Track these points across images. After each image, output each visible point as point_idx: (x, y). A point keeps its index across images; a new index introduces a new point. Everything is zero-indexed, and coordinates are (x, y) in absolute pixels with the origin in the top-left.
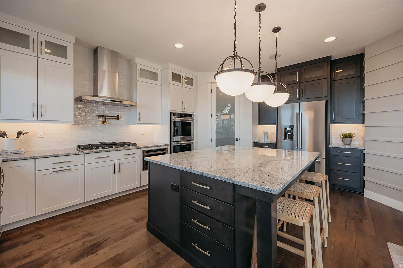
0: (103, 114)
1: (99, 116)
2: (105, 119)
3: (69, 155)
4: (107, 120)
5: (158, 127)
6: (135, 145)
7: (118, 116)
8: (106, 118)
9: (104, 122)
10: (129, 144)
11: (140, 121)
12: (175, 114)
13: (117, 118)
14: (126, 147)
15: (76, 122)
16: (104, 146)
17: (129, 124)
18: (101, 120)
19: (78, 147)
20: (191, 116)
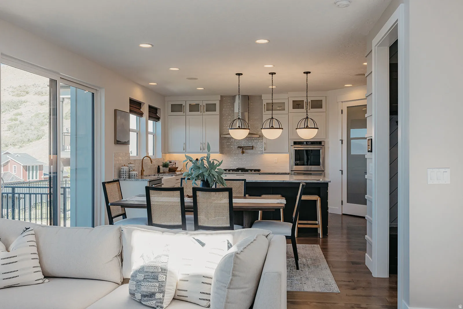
0: (242, 146)
1: (240, 147)
4: (244, 150)
6: (259, 170)
7: (253, 147)
8: (243, 149)
9: (243, 153)
10: (251, 170)
11: (266, 151)
12: (295, 143)
15: (221, 152)
17: (262, 154)
18: (240, 150)
20: (320, 143)
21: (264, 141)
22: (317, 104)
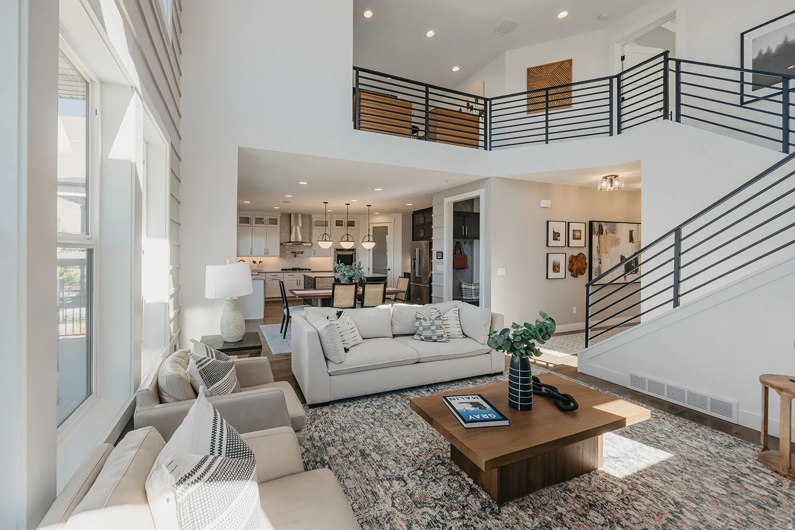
0: (295, 251)
1: (293, 252)
2: (295, 254)
3: (277, 272)
5: (329, 258)
6: (310, 270)
9: (295, 256)
10: (306, 269)
11: (314, 255)
12: (337, 250)
13: (302, 253)
14: (304, 271)
15: (281, 256)
16: (294, 269)
17: (310, 257)
18: (293, 254)
19: (282, 270)
20: (353, 250)
21: (314, 247)
22: (351, 224)
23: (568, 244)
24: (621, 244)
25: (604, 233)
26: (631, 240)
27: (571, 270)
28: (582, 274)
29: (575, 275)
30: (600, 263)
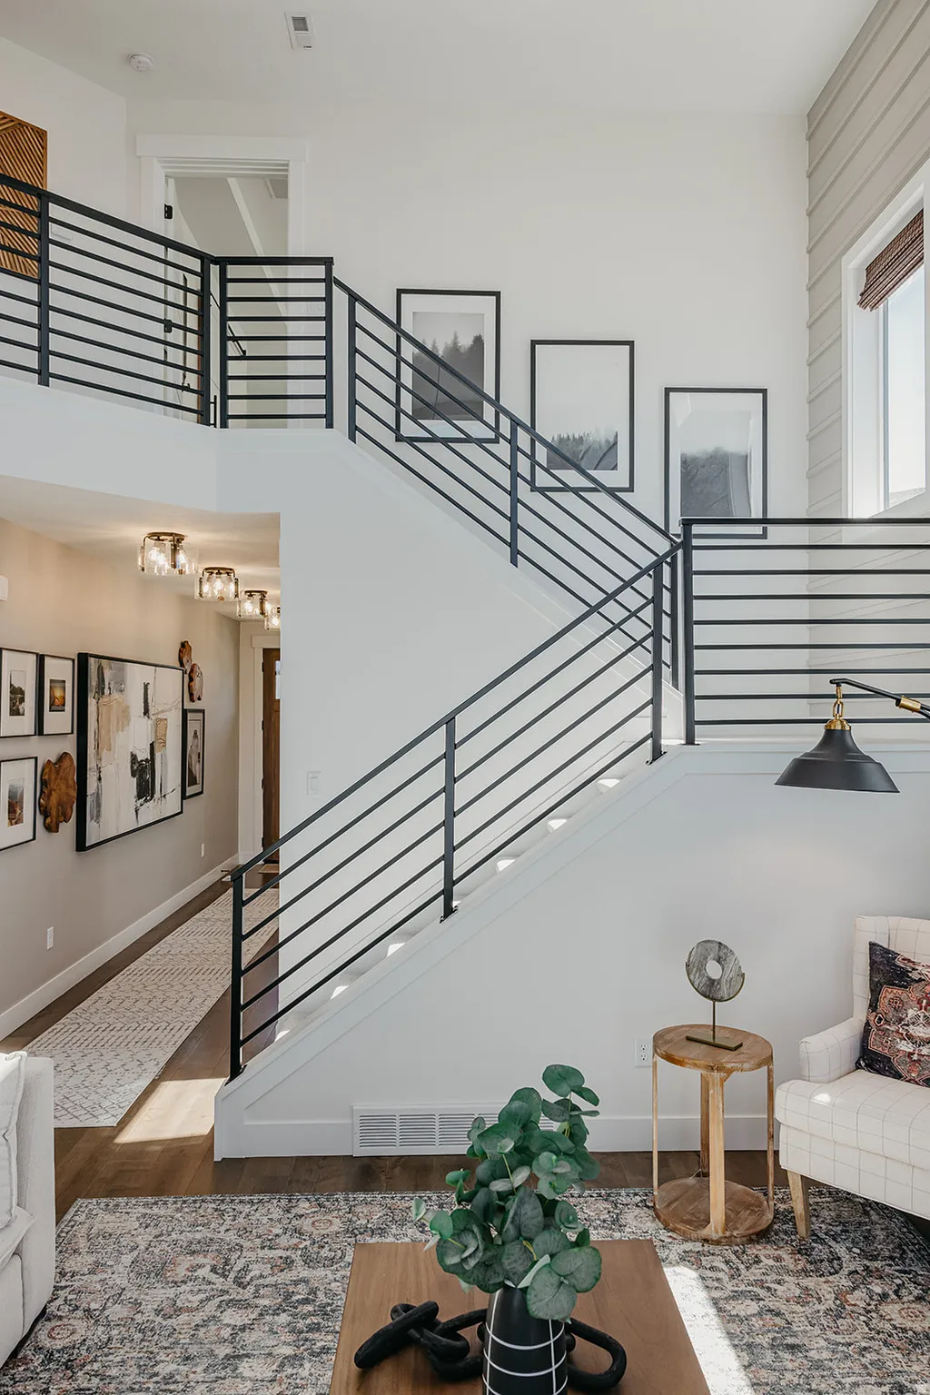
23: (39, 730)
24: (131, 724)
25: (107, 691)
26: (146, 712)
27: (45, 813)
28: (66, 821)
29: (51, 828)
30: (100, 779)
